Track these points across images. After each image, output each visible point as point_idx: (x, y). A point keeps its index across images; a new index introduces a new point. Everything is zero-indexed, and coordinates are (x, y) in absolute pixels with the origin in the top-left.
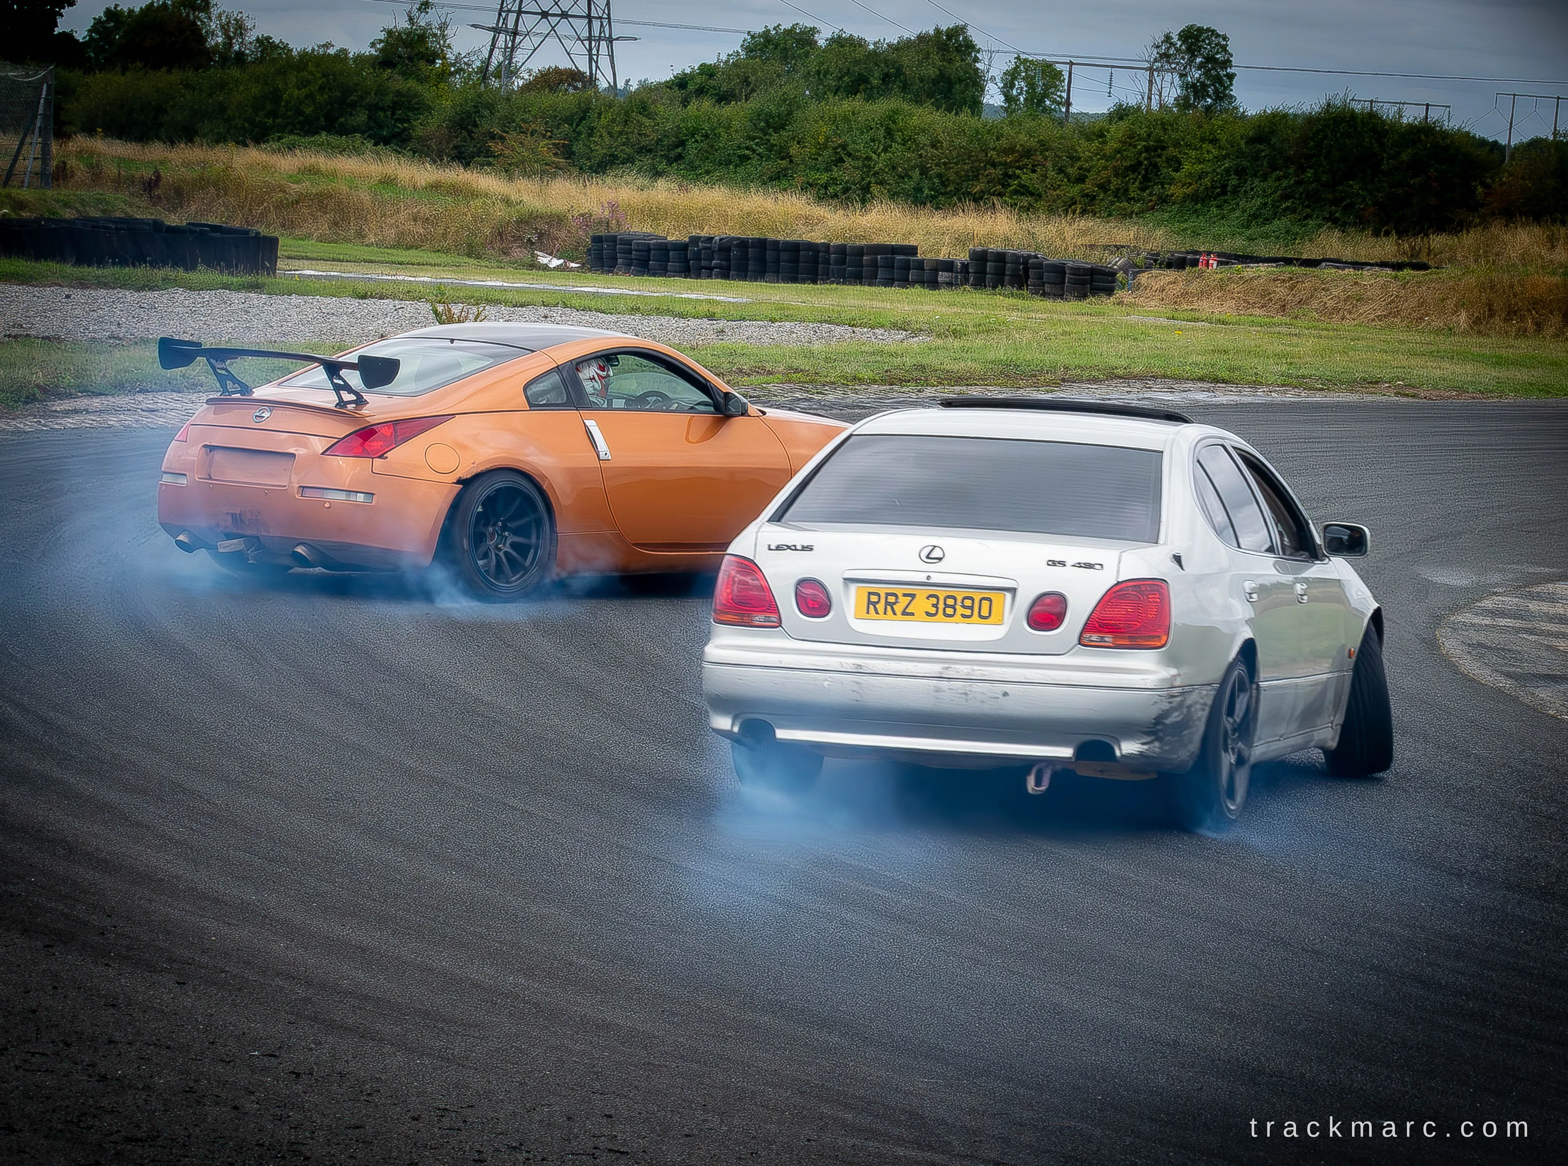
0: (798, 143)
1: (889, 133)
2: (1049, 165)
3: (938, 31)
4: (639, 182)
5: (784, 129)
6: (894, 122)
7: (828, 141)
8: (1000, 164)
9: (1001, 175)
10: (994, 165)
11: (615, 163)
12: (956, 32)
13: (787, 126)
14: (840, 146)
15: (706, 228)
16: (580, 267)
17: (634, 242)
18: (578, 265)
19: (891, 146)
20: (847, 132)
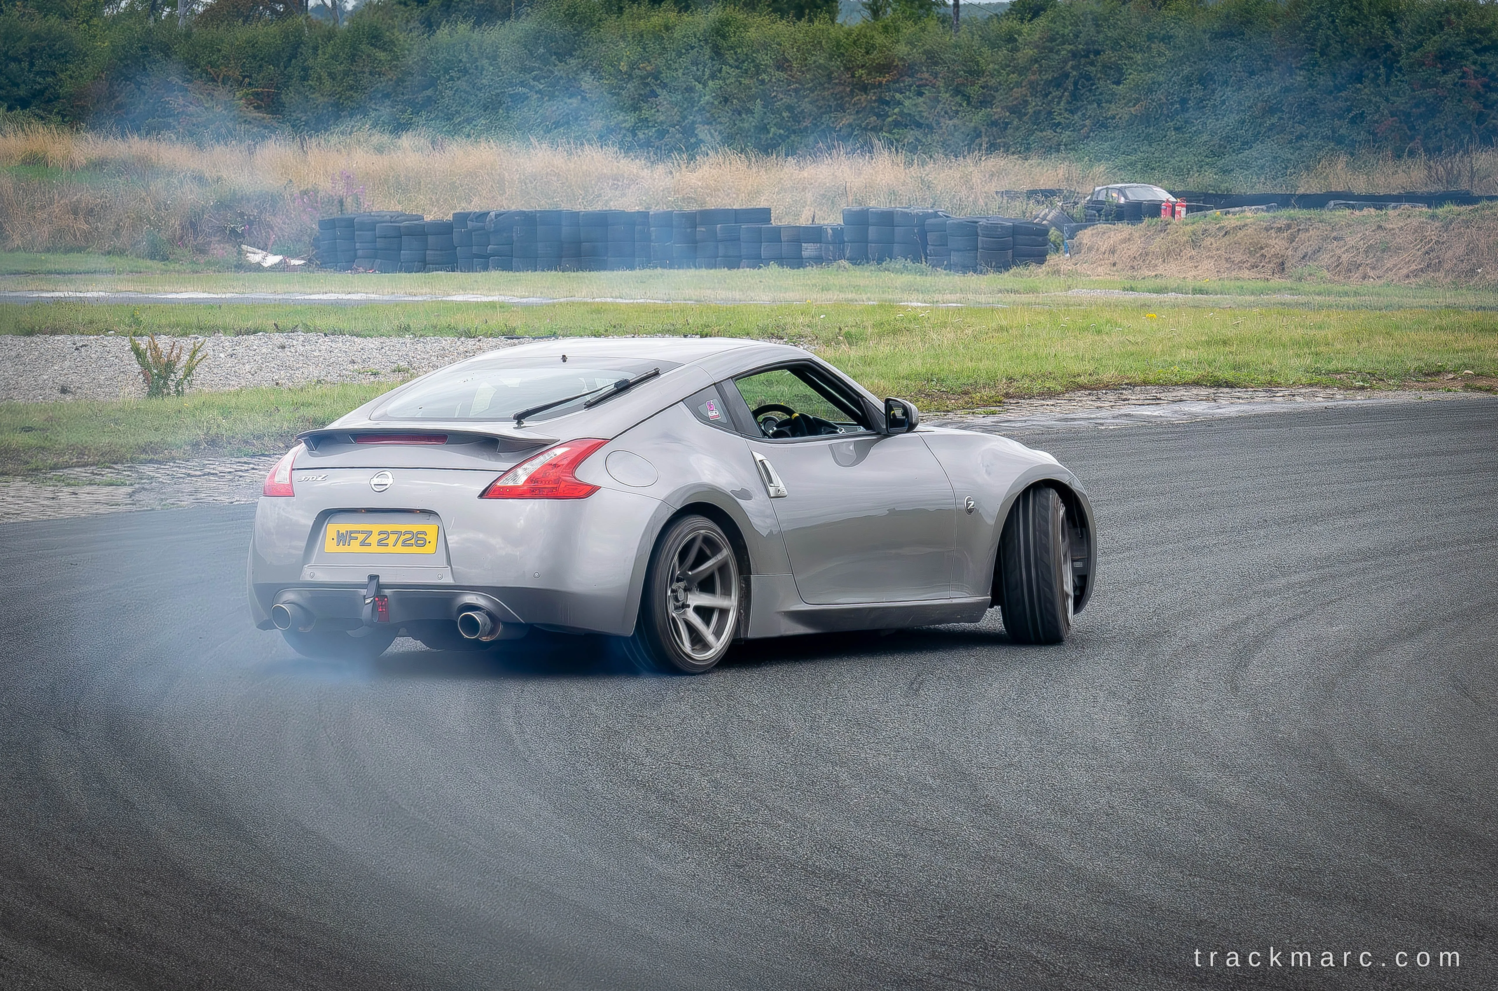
0: (593, 72)
1: (718, 53)
2: (941, 83)
7: (633, 69)
8: (873, 86)
9: (875, 101)
10: (865, 89)
11: (340, 116)
14: (650, 74)
15: (476, 200)
16: (305, 264)
17: (377, 225)
18: (303, 262)
19: (720, 71)
20: (659, 54)
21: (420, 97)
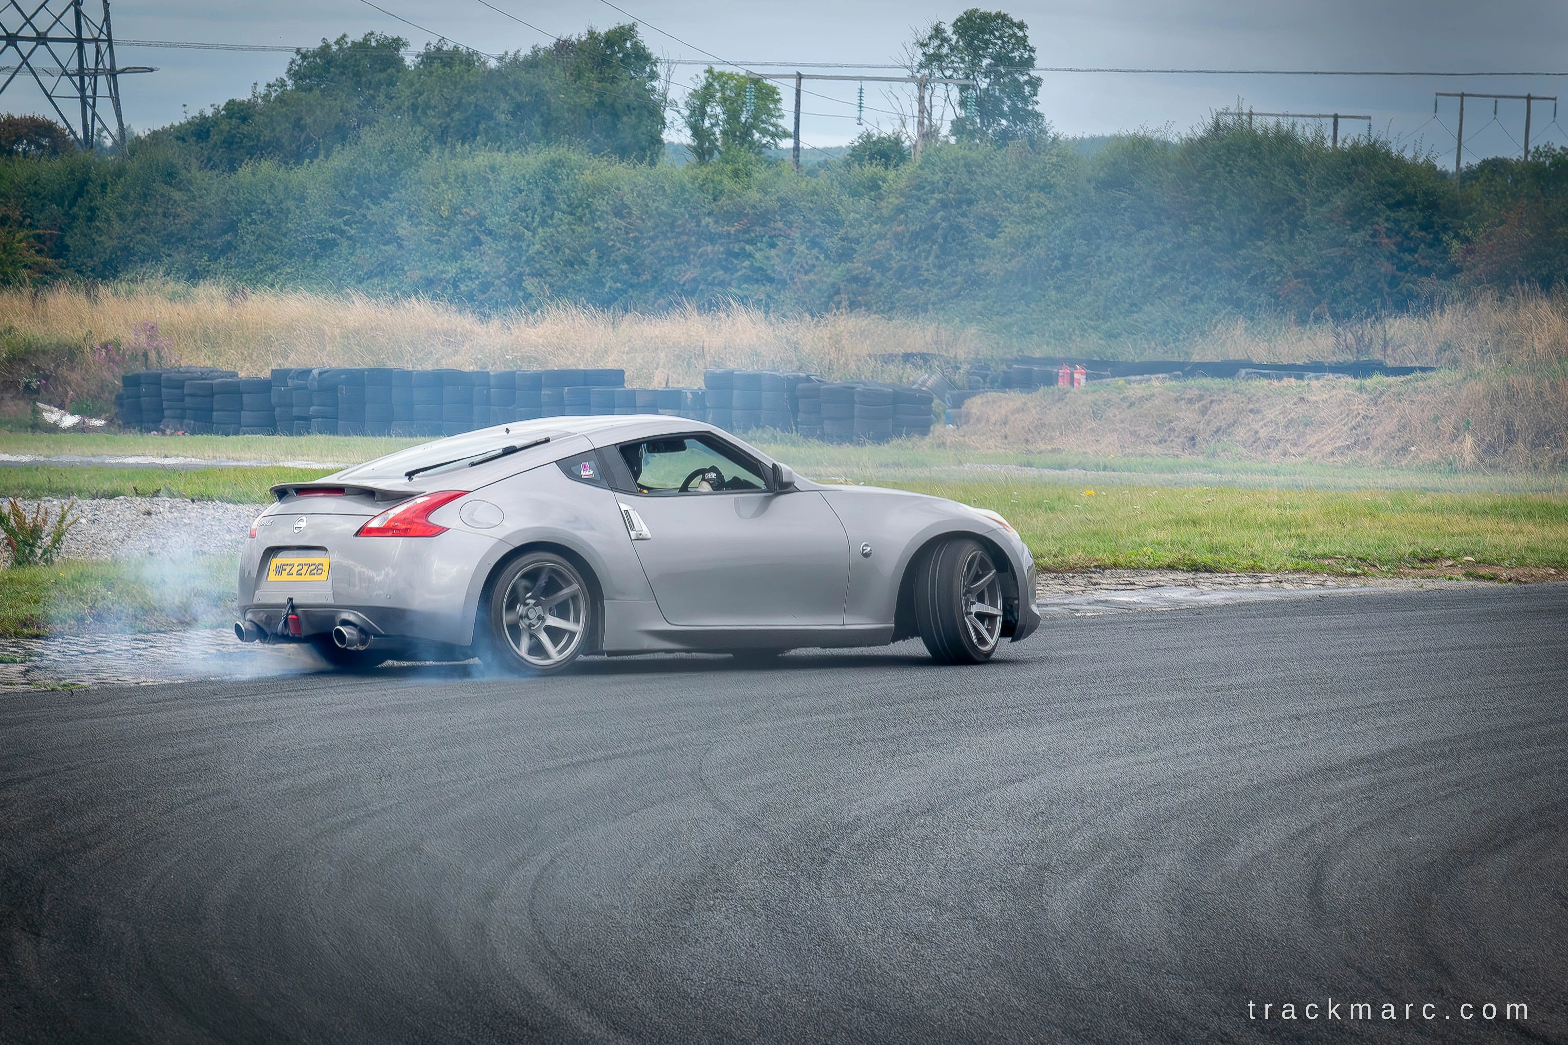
0: (410, 217)
1: (549, 198)
2: (796, 234)
3: (591, 34)
4: (171, 286)
5: (387, 199)
6: (556, 180)
7: (456, 214)
8: (721, 236)
9: (722, 253)
10: (712, 239)
11: (131, 261)
12: (623, 34)
13: (391, 193)
14: (474, 219)
15: (292, 356)
16: (106, 425)
17: (187, 382)
18: (103, 422)
19: (551, 217)
20: (484, 198)
21: (219, 242)
